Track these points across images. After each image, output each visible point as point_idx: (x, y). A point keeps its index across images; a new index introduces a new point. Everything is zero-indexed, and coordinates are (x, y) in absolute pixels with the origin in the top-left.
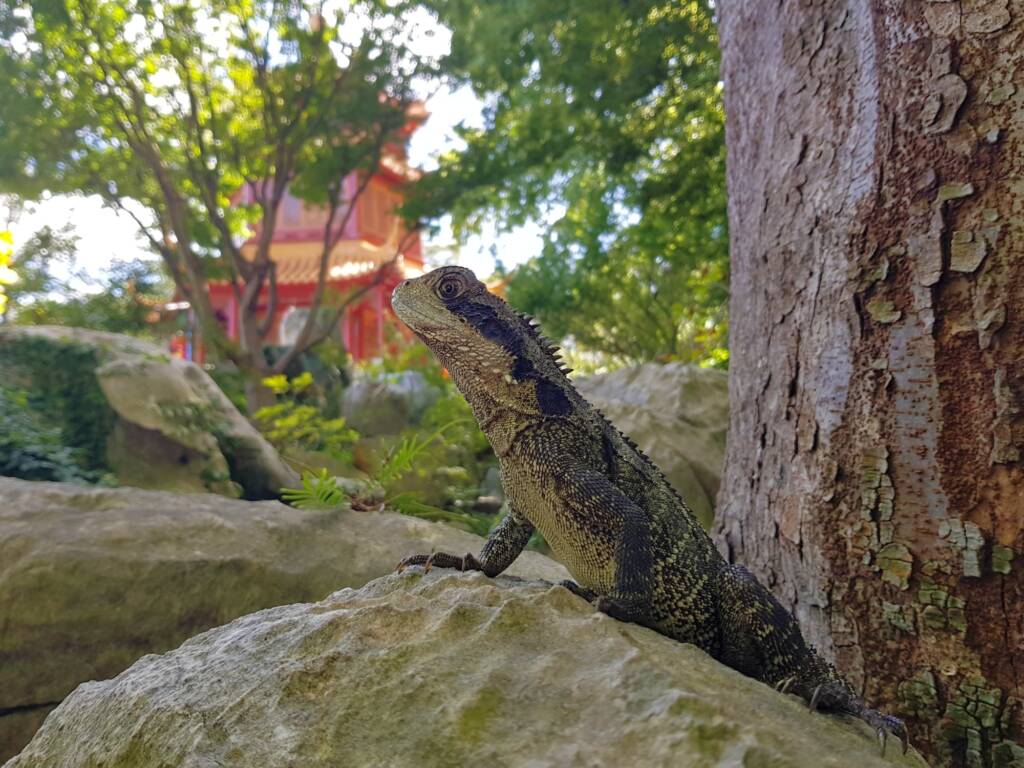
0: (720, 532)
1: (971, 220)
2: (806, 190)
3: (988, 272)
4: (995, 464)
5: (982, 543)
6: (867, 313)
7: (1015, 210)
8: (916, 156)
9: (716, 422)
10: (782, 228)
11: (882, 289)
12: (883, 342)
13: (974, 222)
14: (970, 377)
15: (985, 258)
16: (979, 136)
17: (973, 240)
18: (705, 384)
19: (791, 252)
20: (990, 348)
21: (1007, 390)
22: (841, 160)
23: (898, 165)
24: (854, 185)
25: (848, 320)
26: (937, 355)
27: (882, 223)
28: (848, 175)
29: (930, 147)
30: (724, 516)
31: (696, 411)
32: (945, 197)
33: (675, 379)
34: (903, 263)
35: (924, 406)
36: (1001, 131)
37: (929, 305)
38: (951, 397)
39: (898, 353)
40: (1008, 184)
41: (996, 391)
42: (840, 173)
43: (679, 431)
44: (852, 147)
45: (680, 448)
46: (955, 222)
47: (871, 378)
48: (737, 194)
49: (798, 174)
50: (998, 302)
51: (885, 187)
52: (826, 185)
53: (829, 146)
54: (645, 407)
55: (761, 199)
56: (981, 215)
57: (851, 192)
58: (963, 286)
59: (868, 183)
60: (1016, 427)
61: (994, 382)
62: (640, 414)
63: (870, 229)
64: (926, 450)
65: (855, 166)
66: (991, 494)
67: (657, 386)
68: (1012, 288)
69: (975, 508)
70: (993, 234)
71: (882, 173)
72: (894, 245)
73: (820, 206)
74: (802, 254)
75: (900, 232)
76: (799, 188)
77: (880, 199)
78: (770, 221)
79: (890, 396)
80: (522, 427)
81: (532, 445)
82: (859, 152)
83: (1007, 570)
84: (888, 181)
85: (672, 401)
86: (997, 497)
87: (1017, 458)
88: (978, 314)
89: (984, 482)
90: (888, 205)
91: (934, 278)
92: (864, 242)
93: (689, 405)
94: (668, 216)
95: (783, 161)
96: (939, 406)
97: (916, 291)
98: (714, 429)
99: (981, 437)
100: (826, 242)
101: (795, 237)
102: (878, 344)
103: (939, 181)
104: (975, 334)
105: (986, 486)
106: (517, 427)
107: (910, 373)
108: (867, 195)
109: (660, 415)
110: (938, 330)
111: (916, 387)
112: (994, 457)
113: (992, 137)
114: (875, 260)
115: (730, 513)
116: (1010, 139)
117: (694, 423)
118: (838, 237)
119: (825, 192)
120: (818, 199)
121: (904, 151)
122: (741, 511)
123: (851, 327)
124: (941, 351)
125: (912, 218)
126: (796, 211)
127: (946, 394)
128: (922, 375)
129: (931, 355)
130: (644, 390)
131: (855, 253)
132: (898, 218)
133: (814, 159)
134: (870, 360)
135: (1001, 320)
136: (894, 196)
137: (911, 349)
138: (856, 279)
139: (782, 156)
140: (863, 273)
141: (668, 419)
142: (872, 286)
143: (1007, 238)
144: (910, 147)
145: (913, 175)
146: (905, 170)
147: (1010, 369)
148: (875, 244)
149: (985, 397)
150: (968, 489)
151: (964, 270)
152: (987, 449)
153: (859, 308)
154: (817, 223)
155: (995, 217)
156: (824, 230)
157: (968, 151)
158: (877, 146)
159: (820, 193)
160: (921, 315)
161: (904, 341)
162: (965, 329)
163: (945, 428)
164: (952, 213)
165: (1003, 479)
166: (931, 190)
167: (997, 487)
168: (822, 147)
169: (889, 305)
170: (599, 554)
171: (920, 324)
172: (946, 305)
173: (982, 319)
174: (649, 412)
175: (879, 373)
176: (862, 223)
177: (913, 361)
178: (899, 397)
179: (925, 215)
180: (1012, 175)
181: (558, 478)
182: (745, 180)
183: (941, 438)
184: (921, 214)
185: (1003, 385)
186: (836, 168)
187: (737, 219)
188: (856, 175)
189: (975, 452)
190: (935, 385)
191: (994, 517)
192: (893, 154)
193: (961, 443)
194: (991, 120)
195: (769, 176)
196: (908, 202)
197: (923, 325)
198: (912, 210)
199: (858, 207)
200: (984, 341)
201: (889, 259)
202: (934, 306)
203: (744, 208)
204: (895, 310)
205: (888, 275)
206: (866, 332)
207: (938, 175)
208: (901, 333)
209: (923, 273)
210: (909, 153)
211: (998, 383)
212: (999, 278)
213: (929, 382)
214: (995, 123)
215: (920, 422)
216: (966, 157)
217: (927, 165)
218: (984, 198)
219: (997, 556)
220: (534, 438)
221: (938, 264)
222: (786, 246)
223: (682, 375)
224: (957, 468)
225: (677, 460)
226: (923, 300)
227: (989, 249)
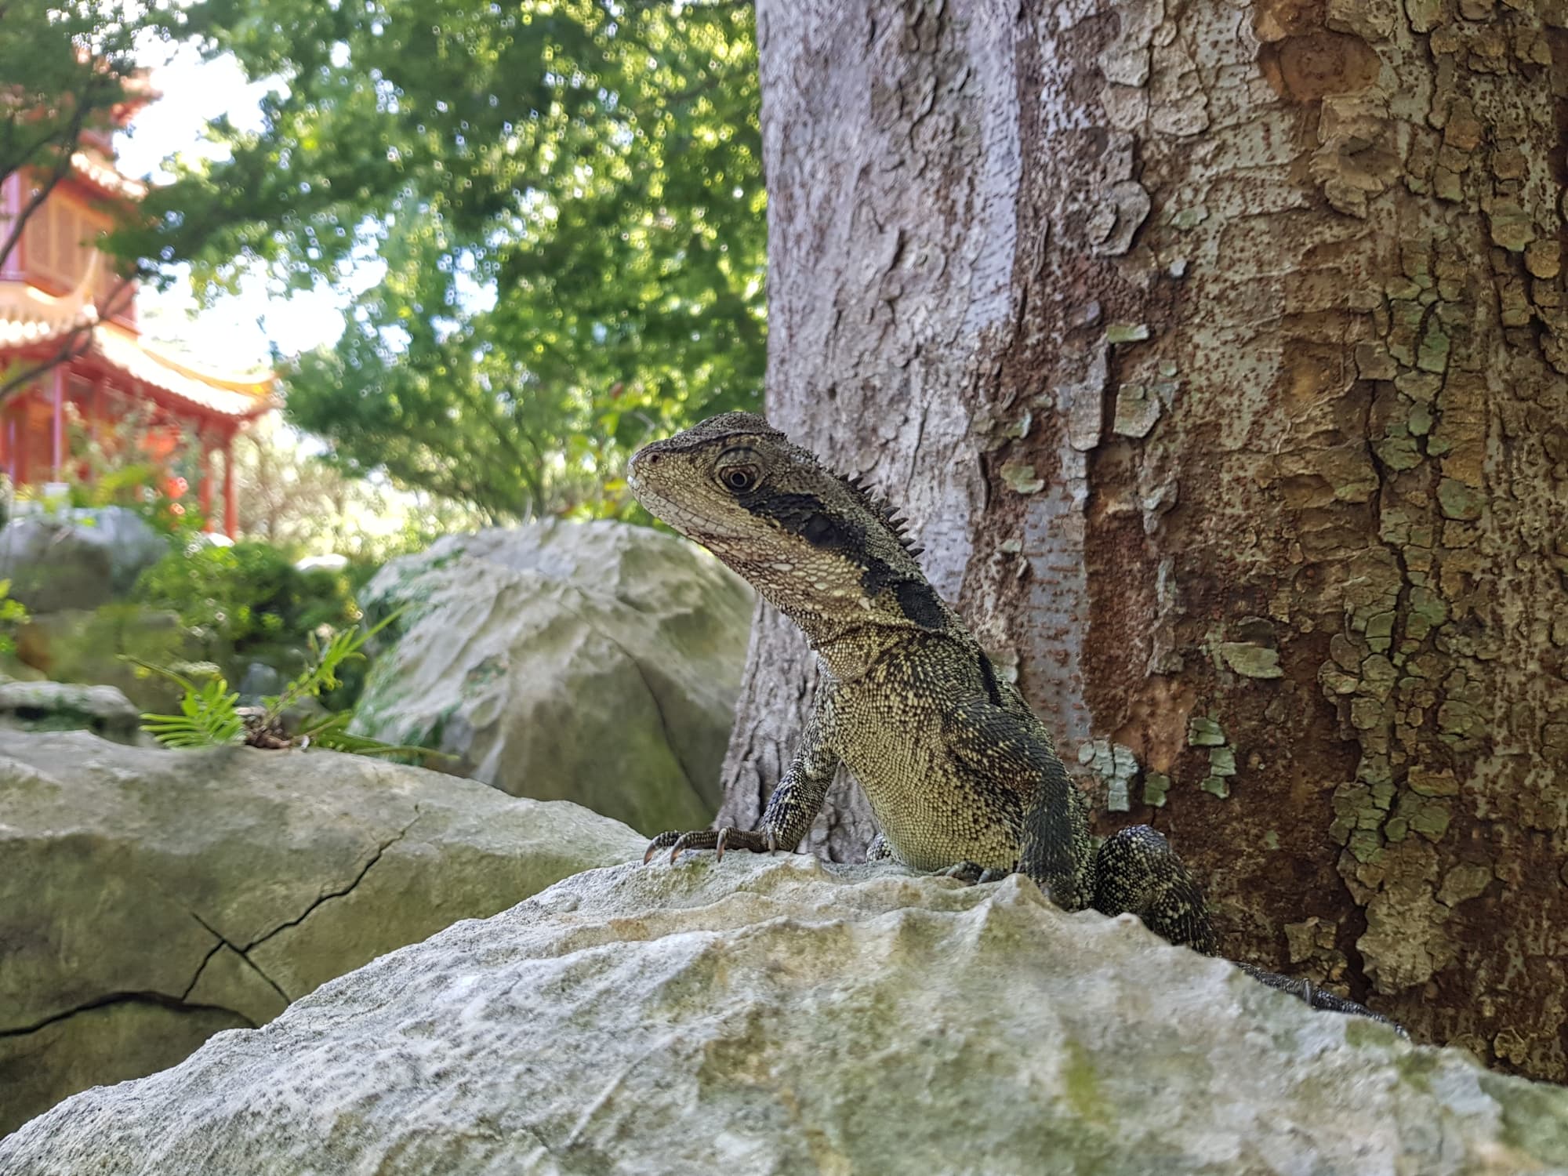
0: (745, 758)
1: (1142, 371)
2: (901, 306)
3: (1159, 439)
4: (1153, 674)
5: (1135, 770)
6: (998, 477)
7: (1197, 365)
8: (1075, 281)
9: (665, 605)
10: (861, 355)
11: (1018, 451)
12: (1017, 517)
13: (1145, 375)
14: (1126, 567)
15: (1158, 421)
16: (1159, 266)
17: (1145, 398)
18: (651, 552)
19: (874, 388)
20: (1155, 534)
21: (1173, 585)
22: (955, 272)
23: (1048, 290)
24: (973, 308)
25: (968, 486)
26: (1088, 538)
27: (1022, 363)
28: (966, 293)
29: (1093, 271)
30: (752, 737)
31: (637, 589)
32: (1113, 340)
33: (610, 544)
34: (1049, 418)
35: (1069, 601)
36: (1189, 264)
37: (1082, 474)
38: (1101, 591)
39: (1037, 533)
40: (1190, 331)
41: (1160, 586)
42: (953, 290)
43: (618, 615)
44: (972, 256)
45: (623, 642)
46: (1121, 372)
47: (997, 563)
48: (786, 299)
49: (890, 282)
50: (1170, 476)
51: (1028, 317)
52: (931, 303)
53: (938, 251)
54: (572, 582)
55: (830, 312)
56: (1156, 366)
57: (970, 316)
58: (1125, 455)
59: (1001, 307)
60: (1181, 630)
61: (1156, 576)
62: (566, 591)
63: (1005, 370)
64: (1067, 655)
65: (977, 283)
66: (1145, 711)
67: (585, 552)
68: (1187, 460)
69: (1123, 728)
70: (1169, 391)
71: (1025, 298)
72: (1038, 393)
73: (922, 331)
74: (891, 393)
75: (1046, 378)
76: (891, 302)
77: (1020, 331)
78: (842, 342)
79: (1022, 587)
80: (890, 643)
81: (907, 668)
82: (982, 264)
83: (1161, 802)
84: (1034, 308)
85: (608, 572)
86: (1152, 714)
87: (1180, 668)
88: (1143, 491)
89: (1136, 697)
90: (1031, 341)
91: (1092, 441)
92: (998, 387)
93: (631, 581)
95: (866, 262)
96: (1087, 602)
97: (1066, 457)
98: (663, 615)
99: (1137, 641)
100: (931, 379)
101: (882, 368)
102: (1010, 519)
103: (1102, 322)
104: (1138, 515)
105: (1139, 702)
106: (881, 644)
107: (1052, 558)
108: (997, 324)
109: (592, 594)
110: (1091, 506)
111: (1060, 577)
112: (1153, 664)
113: (1177, 269)
114: (1012, 412)
115: (761, 733)
116: (1197, 274)
117: (638, 606)
118: (948, 375)
119: (930, 312)
120: (918, 321)
121: (1059, 273)
122: (779, 729)
123: (971, 496)
124: (1092, 533)
125: (1063, 362)
126: (885, 332)
127: (1095, 587)
128: (1066, 562)
129: (1079, 537)
130: (567, 557)
131: (982, 399)
132: (1044, 358)
133: (915, 265)
134: (997, 540)
135: (1173, 500)
136: (1040, 330)
137: (1055, 530)
138: (986, 434)
139: (865, 254)
140: (996, 426)
141: (605, 600)
142: (1008, 443)
143: (1186, 398)
144: (1066, 268)
145: (1070, 306)
146: (1058, 297)
147: (1179, 559)
148: (1013, 390)
149: (1144, 593)
150: (1116, 704)
151: (1131, 433)
152: (1144, 656)
153: (985, 472)
154: (917, 353)
155: (1173, 371)
156: (928, 363)
157: (1145, 284)
158: (1017, 261)
159: (923, 313)
160: (1070, 486)
161: (1046, 519)
162: (1125, 507)
163: (1093, 629)
164: (1119, 358)
165: (1161, 693)
166: (1091, 328)
167: (1154, 703)
168: (926, 251)
169: (1029, 471)
170: (976, 821)
171: (1067, 497)
172: (1102, 476)
173: (1149, 497)
174: (577, 588)
175: (1009, 557)
176: (994, 360)
177: (1056, 545)
178: (1035, 589)
179: (1081, 359)
180: (1197, 320)
181: (948, 718)
182: (801, 280)
183: (1087, 642)
184: (1076, 356)
185: (1168, 579)
186: (947, 281)
187: (784, 333)
188: (979, 295)
189: (1128, 659)
190: (1084, 575)
191: (1146, 739)
192: (1043, 275)
193: (1110, 647)
194: (1176, 248)
195: (842, 279)
196: (1060, 340)
197: (1072, 499)
198: (1065, 350)
199: (984, 339)
200: (1149, 524)
201: (1032, 410)
202: (1088, 477)
203: (797, 318)
204: (1036, 477)
205: (1030, 433)
206: (994, 501)
207: (1103, 310)
208: (1043, 507)
209: (1075, 434)
210: (1065, 276)
211: (1162, 575)
212: (1172, 448)
213: (1075, 570)
214: (1180, 252)
215: (1063, 620)
216: (1142, 291)
217: (1088, 295)
218: (1161, 346)
219: (1150, 786)
220: (907, 658)
221: (1096, 423)
222: (867, 380)
223: (619, 539)
224: (1105, 679)
225: (619, 656)
226: (1074, 468)
227: (1163, 409)
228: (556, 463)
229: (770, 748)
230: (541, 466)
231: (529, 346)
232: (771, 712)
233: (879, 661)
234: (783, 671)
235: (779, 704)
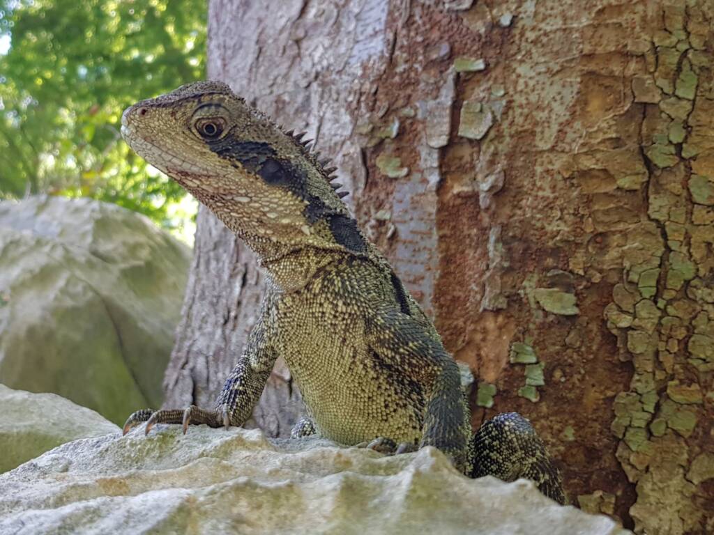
0: (183, 367)
1: (479, 92)
2: (304, 44)
3: (491, 141)
4: (485, 310)
5: (472, 380)
6: (374, 166)
7: (519, 88)
8: (432, 28)
9: (124, 259)
10: (276, 79)
11: (390, 147)
12: (388, 194)
13: (482, 95)
14: (466, 232)
15: (491, 128)
16: (493, 18)
17: (481, 111)
18: (115, 221)
19: (284, 102)
20: (487, 209)
21: (500, 245)
22: (344, 21)
23: (412, 34)
24: (358, 47)
25: (352, 172)
26: (439, 211)
27: (392, 85)
28: (352, 36)
29: (445, 21)
30: (188, 352)
31: (105, 247)
32: (459, 69)
33: (86, 215)
34: (412, 124)
35: (424, 256)
36: (514, 17)
37: (436, 164)
38: (448, 250)
39: (402, 206)
40: (515, 65)
41: (491, 247)
42: (342, 34)
43: (90, 265)
44: (356, 10)
45: (94, 283)
46: (464, 93)
47: (372, 227)
48: (221, 39)
49: (297, 28)
50: (499, 167)
51: (397, 53)
52: (327, 43)
53: (332, 6)
54: (58, 240)
55: (253, 48)
56: (489, 89)
57: (355, 52)
58: (466, 152)
59: (378, 46)
60: (505, 279)
61: (487, 240)
62: (54, 247)
63: (381, 90)
64: (422, 295)
65: (360, 29)
66: (478, 337)
67: (68, 220)
68: (511, 156)
69: (463, 349)
70: (499, 107)
71: (395, 40)
72: (404, 106)
73: (320, 62)
74: (296, 105)
75: (410, 96)
76: (298, 42)
77: (392, 62)
78: (262, 69)
79: (391, 245)
80: (325, 261)
82: (364, 16)
83: (490, 404)
84: (402, 47)
85: (84, 235)
86: (484, 340)
87: (505, 306)
88: (480, 177)
89: (472, 327)
90: (400, 69)
91: (443, 141)
92: (375, 101)
93: (101, 241)
94: (41, 49)
95: (280, 14)
96: (438, 257)
97: (424, 153)
98: (123, 266)
99: (473, 286)
100: (326, 96)
101: (290, 88)
102: (382, 196)
103: (451, 56)
104: (474, 196)
105: (475, 330)
106: (318, 262)
107: (413, 224)
108: (374, 57)
109: (73, 249)
110: (441, 187)
111: (418, 238)
112: (485, 303)
113: (506, 21)
114: (385, 119)
115: (195, 349)
116: (520, 25)
117: (105, 259)
118: (338, 93)
119: (326, 49)
120: (317, 55)
121: (420, 22)
122: (208, 346)
123: (354, 179)
124: (442, 207)
125: (422, 85)
126: (293, 63)
127: (444, 246)
128: (423, 227)
129: (433, 210)
130: (55, 223)
131: (363, 109)
132: (408, 82)
133: (316, 16)
134: (373, 211)
135: (501, 184)
136: (406, 62)
137: (415, 204)
138: (366, 135)
139: (280, 8)
140: (373, 129)
141: (81, 254)
142: (382, 142)
143: (510, 112)
144: (426, 19)
145: (427, 46)
146: (419, 39)
147: (505, 227)
148: (386, 104)
149: (479, 251)
150: (458, 332)
151: (471, 136)
152: (478, 297)
153: (365, 162)
154: (316, 77)
155: (502, 92)
156: (323, 85)
157: (482, 30)
158: (390, 13)
159: (321, 50)
160: (426, 173)
161: (408, 196)
162: (466, 189)
163: (442, 277)
164: (462, 82)
165: (490, 324)
166: (443, 61)
167: (485, 331)
168: (324, 6)
169: (397, 162)
171: (425, 181)
172: (449, 166)
173: (483, 181)
174: (62, 244)
175: (381, 223)
176: (372, 83)
177: (416, 215)
178: (400, 247)
179: (436, 83)
180: (519, 57)
182: (232, 26)
183: (438, 285)
184: (432, 81)
185: (497, 241)
186: (339, 28)
187: (219, 63)
188: (361, 38)
189: (467, 299)
190: (435, 237)
191: (479, 357)
192: (409, 23)
193: (454, 290)
194: (504, 6)
195: (262, 25)
196: (420, 69)
197: (428, 182)
198: (424, 76)
199: (364, 68)
200: (484, 201)
201: (400, 118)
202: (440, 167)
203: (229, 52)
204: (402, 166)
205: (398, 135)
206: (370, 184)
207: (452, 49)
208: (406, 188)
209: (431, 136)
210: (424, 24)
211: (492, 239)
212: (500, 147)
213: (429, 234)
214: (508, 9)
215: (420, 269)
216: (480, 36)
217: (441, 38)
218: (493, 74)
219: (482, 392)
221: (446, 128)
222: (279, 96)
223: (93, 211)
224: (449, 313)
225: (90, 294)
226: (429, 161)
227: (494, 120)
228: (48, 162)
229: (201, 362)
230: (37, 163)
231: (31, 79)
232: (203, 334)
233: (316, 276)
234: (213, 305)
235: (208, 328)
